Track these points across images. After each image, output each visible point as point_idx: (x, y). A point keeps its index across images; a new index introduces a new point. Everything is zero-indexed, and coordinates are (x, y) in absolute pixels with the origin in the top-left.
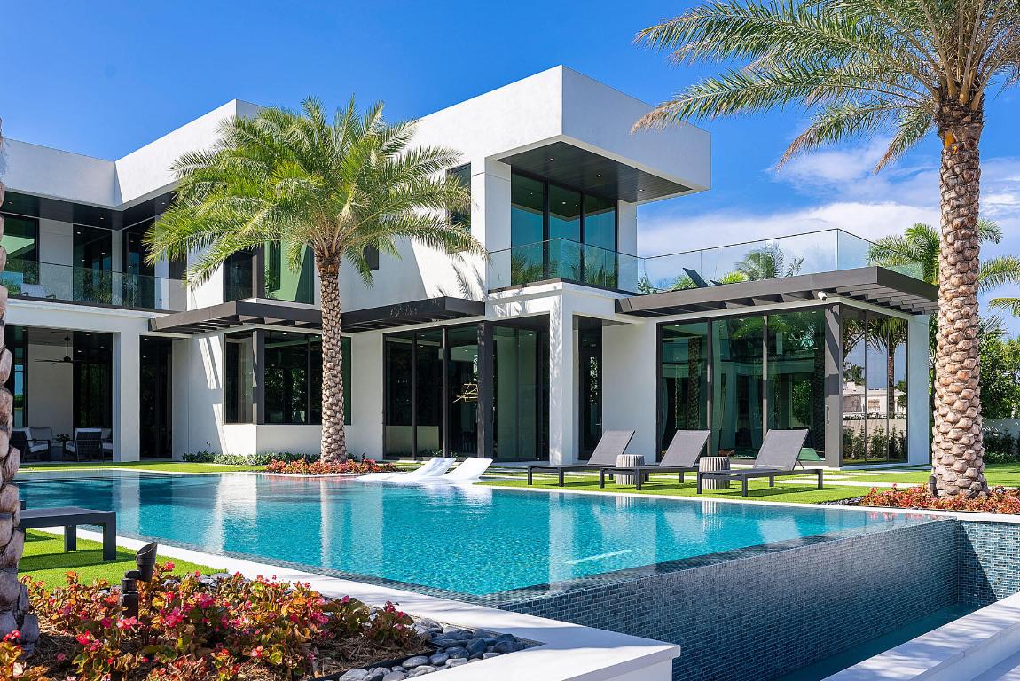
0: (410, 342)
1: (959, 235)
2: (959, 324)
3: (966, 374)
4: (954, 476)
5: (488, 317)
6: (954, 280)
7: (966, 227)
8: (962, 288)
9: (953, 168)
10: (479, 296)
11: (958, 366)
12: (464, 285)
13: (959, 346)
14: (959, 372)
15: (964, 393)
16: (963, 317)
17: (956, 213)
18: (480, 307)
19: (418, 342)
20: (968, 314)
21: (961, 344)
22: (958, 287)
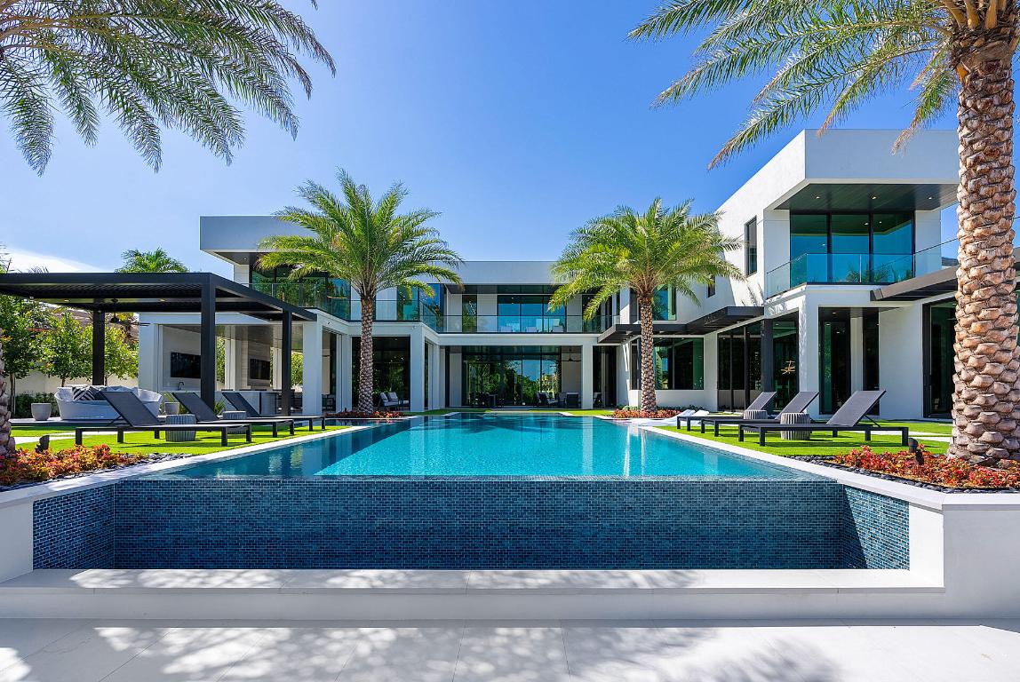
0: (729, 336)
1: (974, 174)
2: (974, 272)
3: (982, 326)
4: (966, 440)
5: (766, 316)
6: (968, 224)
7: (982, 162)
8: (978, 231)
9: (964, 103)
10: (760, 302)
11: (972, 318)
12: (753, 297)
13: (973, 296)
14: (973, 325)
15: (981, 347)
16: (979, 263)
17: (969, 150)
18: (761, 310)
19: (735, 337)
20: (986, 259)
21: (976, 293)
22: (972, 231)
